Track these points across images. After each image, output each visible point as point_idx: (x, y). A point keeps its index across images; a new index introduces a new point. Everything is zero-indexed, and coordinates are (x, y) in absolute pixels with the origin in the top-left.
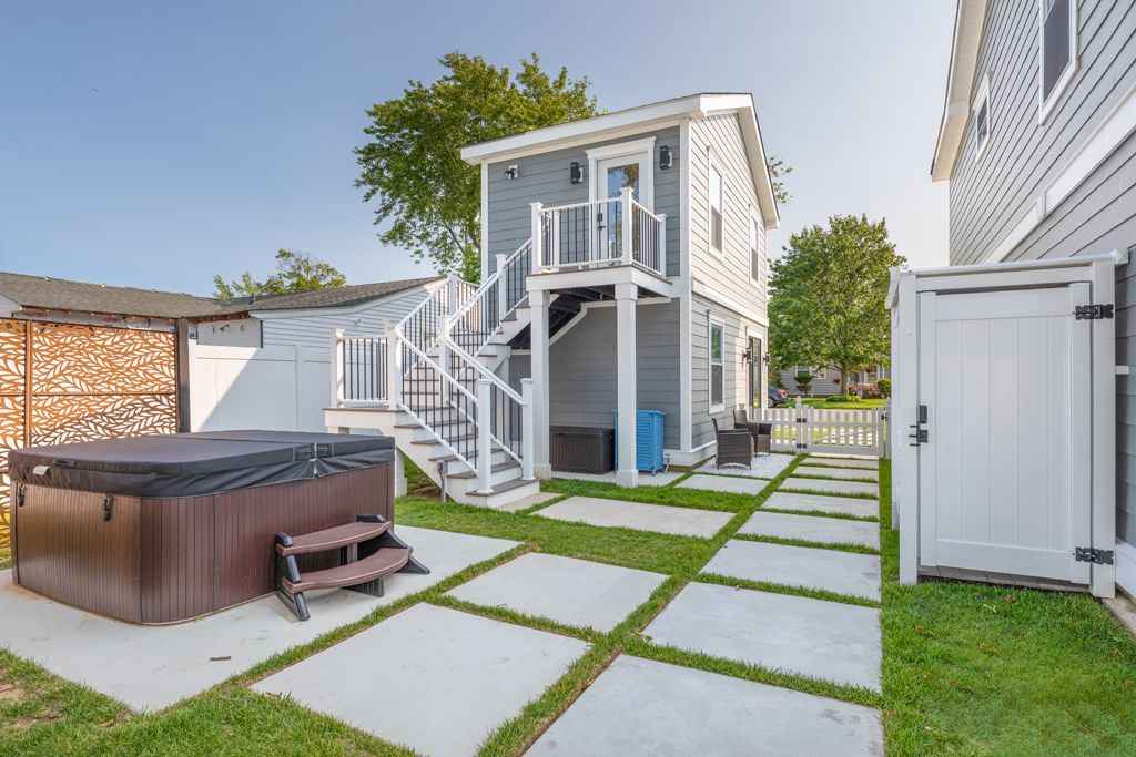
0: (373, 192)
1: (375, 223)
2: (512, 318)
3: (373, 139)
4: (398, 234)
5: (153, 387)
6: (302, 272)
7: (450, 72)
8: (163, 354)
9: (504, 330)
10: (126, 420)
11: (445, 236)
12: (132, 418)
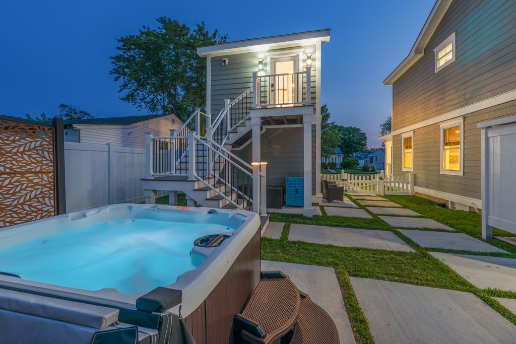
0: (119, 77)
1: (119, 92)
2: (234, 131)
3: (121, 52)
4: (130, 97)
5: (36, 168)
6: (72, 114)
7: (161, 25)
8: (44, 143)
9: (230, 137)
10: (14, 194)
11: (153, 100)
12: (19, 192)
